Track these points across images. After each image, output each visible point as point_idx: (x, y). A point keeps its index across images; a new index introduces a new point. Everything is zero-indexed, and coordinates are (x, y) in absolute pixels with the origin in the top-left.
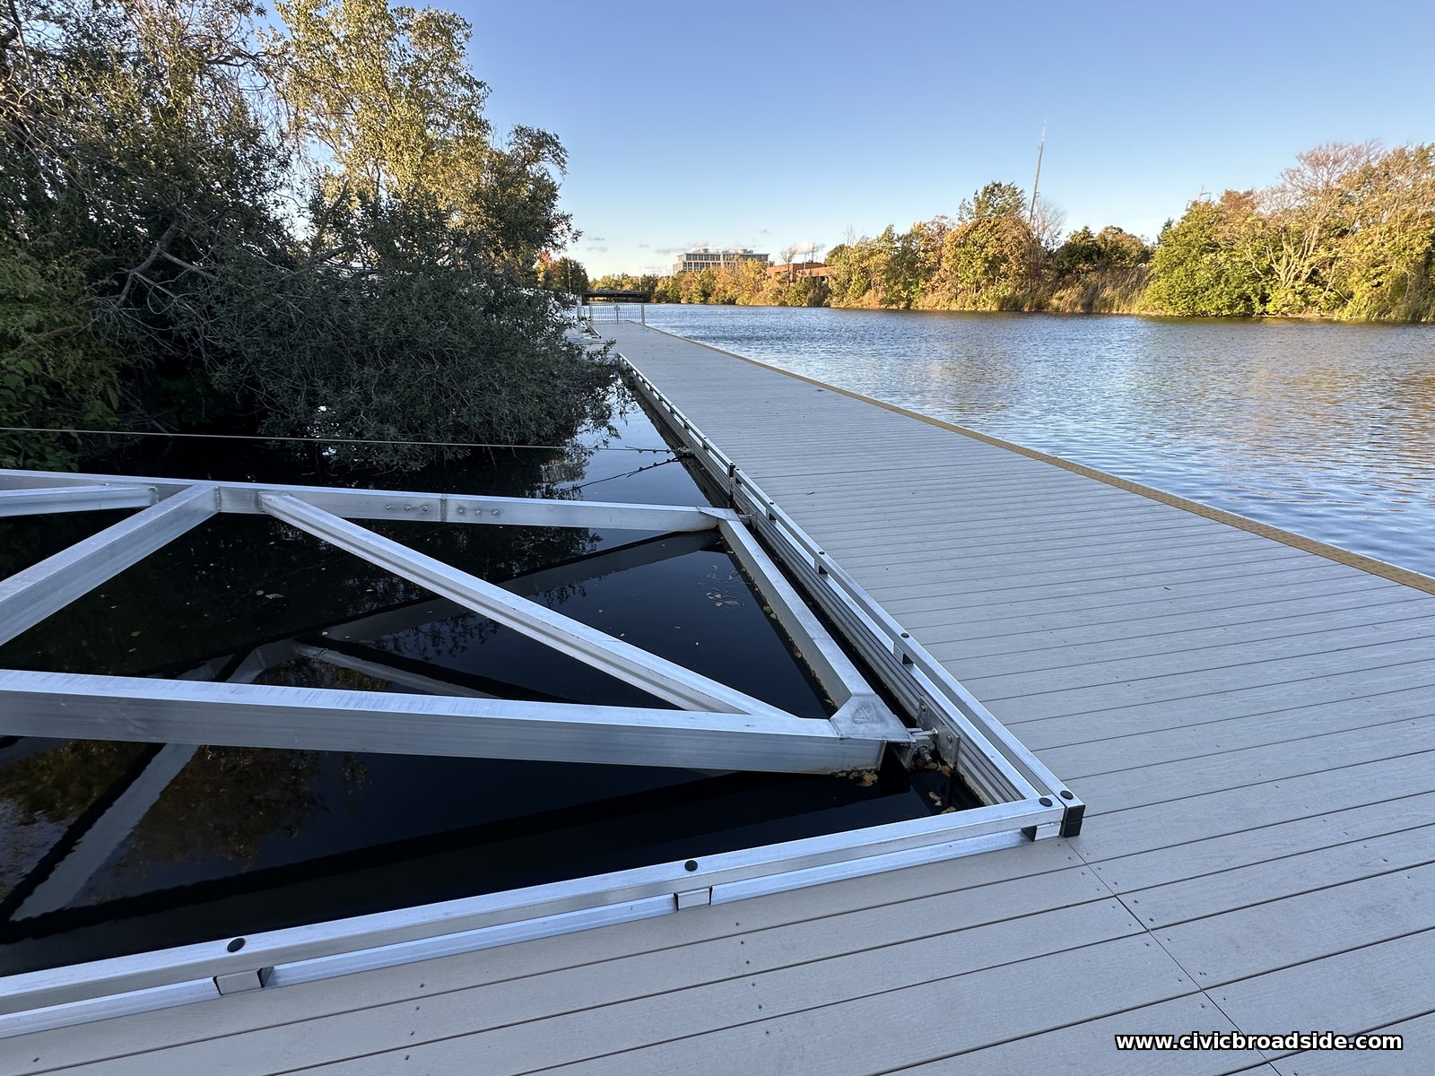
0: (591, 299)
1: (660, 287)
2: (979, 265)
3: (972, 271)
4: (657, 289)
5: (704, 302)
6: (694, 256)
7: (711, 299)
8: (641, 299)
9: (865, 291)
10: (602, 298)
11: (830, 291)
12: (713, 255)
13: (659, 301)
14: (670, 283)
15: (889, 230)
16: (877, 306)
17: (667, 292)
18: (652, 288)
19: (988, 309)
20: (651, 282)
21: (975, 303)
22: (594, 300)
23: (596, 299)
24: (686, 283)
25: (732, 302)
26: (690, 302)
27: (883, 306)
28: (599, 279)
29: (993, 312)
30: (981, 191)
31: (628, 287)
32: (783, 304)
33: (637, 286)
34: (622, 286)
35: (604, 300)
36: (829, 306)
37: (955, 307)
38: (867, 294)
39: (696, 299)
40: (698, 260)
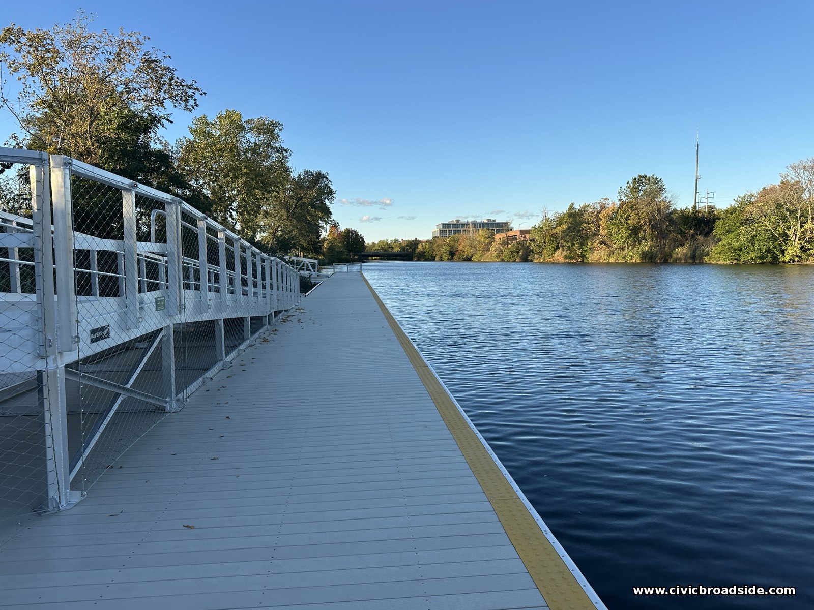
0: (370, 258)
1: (420, 248)
2: (624, 232)
3: (620, 236)
4: (418, 250)
5: (451, 259)
6: (449, 225)
7: (455, 257)
8: (405, 258)
9: (556, 250)
10: (378, 258)
11: (532, 251)
12: (463, 225)
13: (419, 260)
14: (427, 246)
15: (572, 207)
16: (563, 261)
17: (425, 252)
18: (414, 249)
19: (634, 261)
20: (414, 244)
21: (624, 258)
22: (372, 259)
23: (374, 258)
24: (438, 246)
25: (468, 259)
26: (441, 260)
27: (567, 261)
28: (376, 242)
29: (639, 263)
30: (631, 181)
31: (396, 249)
32: (503, 260)
33: (403, 248)
34: (393, 248)
35: (378, 259)
36: (532, 261)
37: (612, 260)
38: (557, 252)
39: (445, 257)
40: (452, 229)
